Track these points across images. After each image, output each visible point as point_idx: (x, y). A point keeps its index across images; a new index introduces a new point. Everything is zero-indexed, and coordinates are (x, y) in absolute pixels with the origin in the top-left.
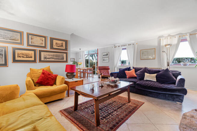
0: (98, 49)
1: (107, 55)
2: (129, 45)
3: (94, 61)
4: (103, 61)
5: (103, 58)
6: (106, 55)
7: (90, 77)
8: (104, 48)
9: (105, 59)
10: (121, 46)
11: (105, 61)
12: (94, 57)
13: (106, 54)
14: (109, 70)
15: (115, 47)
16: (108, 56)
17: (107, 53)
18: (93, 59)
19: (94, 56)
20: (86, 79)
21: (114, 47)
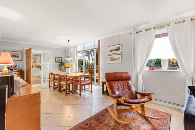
0: (99, 41)
1: (118, 49)
2: (176, 23)
3: (90, 62)
4: (111, 62)
5: (109, 55)
6: (115, 50)
7: (85, 90)
8: (113, 38)
9: (115, 57)
10: (154, 28)
11: (114, 62)
12: (91, 57)
13: (115, 47)
14: (130, 82)
15: (137, 33)
16: (120, 51)
17: (118, 46)
18: (89, 59)
19: (90, 55)
20: (79, 96)
21: (134, 33)
